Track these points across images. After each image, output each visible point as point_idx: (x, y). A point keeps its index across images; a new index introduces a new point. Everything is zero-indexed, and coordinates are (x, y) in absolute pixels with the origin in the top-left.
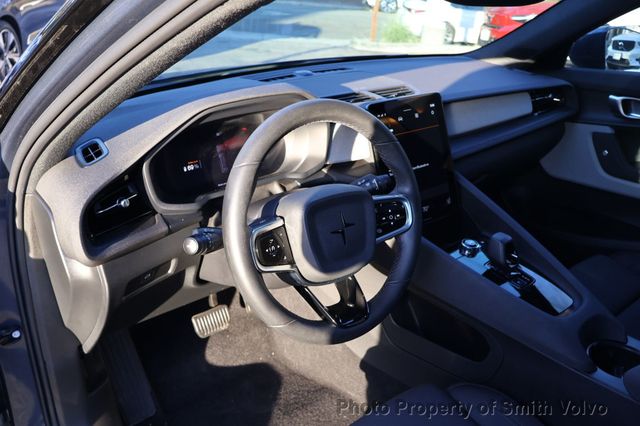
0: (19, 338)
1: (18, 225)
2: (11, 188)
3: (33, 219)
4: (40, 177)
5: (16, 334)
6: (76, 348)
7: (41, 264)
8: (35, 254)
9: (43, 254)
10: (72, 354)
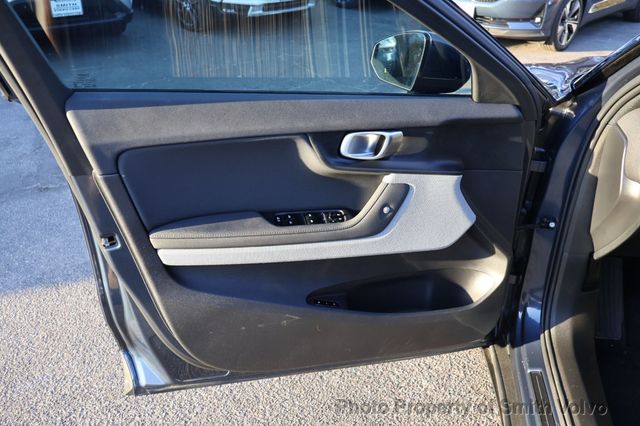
0: (553, 228)
1: (591, 146)
2: (599, 117)
3: (603, 145)
4: (625, 113)
5: (552, 225)
6: (588, 253)
7: (595, 180)
8: (593, 171)
9: (600, 174)
10: (584, 256)
